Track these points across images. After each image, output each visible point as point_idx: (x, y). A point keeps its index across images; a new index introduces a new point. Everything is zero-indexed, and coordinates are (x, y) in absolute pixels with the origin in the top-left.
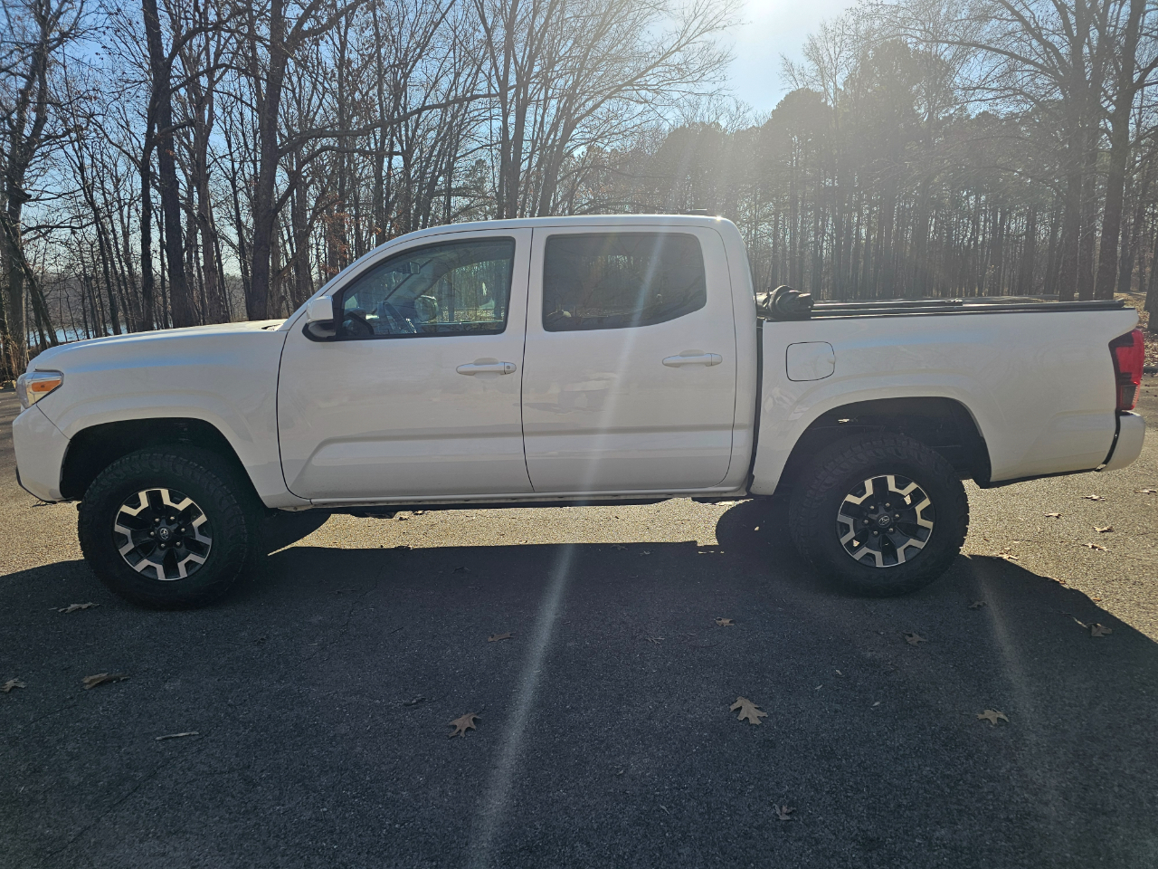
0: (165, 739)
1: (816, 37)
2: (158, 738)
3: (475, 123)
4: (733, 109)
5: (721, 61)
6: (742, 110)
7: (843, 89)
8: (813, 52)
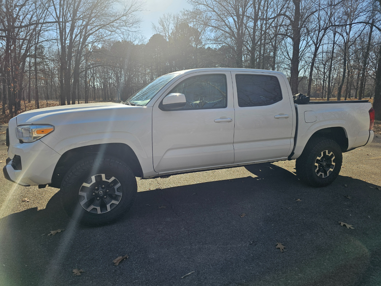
0: (185, 277)
1: (162, 18)
2: (182, 277)
3: (43, 31)
4: (141, 37)
5: (137, 22)
6: (143, 38)
7: (170, 35)
8: (162, 23)
